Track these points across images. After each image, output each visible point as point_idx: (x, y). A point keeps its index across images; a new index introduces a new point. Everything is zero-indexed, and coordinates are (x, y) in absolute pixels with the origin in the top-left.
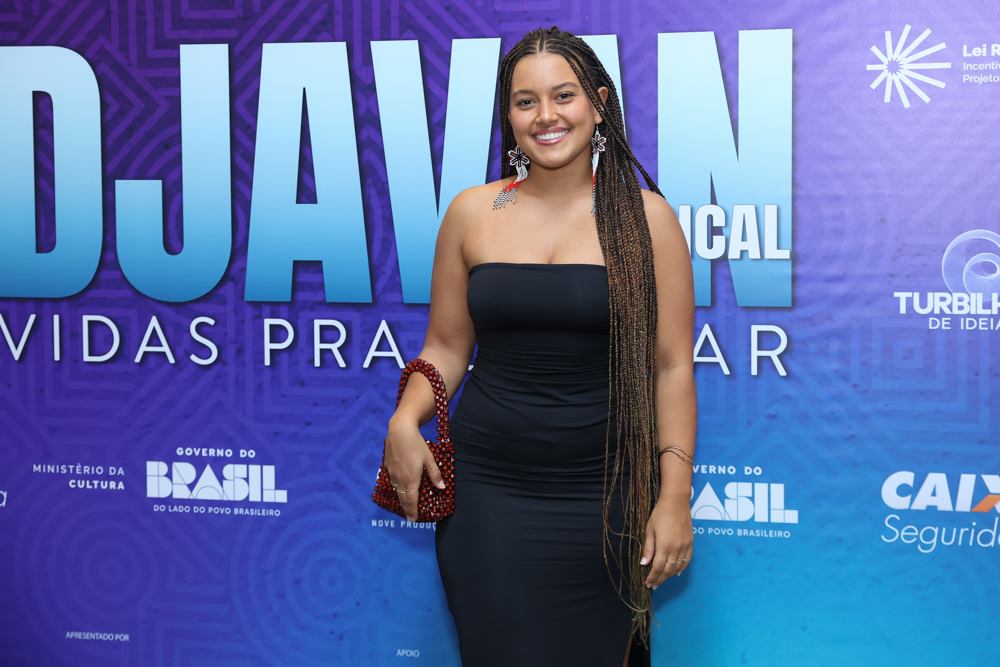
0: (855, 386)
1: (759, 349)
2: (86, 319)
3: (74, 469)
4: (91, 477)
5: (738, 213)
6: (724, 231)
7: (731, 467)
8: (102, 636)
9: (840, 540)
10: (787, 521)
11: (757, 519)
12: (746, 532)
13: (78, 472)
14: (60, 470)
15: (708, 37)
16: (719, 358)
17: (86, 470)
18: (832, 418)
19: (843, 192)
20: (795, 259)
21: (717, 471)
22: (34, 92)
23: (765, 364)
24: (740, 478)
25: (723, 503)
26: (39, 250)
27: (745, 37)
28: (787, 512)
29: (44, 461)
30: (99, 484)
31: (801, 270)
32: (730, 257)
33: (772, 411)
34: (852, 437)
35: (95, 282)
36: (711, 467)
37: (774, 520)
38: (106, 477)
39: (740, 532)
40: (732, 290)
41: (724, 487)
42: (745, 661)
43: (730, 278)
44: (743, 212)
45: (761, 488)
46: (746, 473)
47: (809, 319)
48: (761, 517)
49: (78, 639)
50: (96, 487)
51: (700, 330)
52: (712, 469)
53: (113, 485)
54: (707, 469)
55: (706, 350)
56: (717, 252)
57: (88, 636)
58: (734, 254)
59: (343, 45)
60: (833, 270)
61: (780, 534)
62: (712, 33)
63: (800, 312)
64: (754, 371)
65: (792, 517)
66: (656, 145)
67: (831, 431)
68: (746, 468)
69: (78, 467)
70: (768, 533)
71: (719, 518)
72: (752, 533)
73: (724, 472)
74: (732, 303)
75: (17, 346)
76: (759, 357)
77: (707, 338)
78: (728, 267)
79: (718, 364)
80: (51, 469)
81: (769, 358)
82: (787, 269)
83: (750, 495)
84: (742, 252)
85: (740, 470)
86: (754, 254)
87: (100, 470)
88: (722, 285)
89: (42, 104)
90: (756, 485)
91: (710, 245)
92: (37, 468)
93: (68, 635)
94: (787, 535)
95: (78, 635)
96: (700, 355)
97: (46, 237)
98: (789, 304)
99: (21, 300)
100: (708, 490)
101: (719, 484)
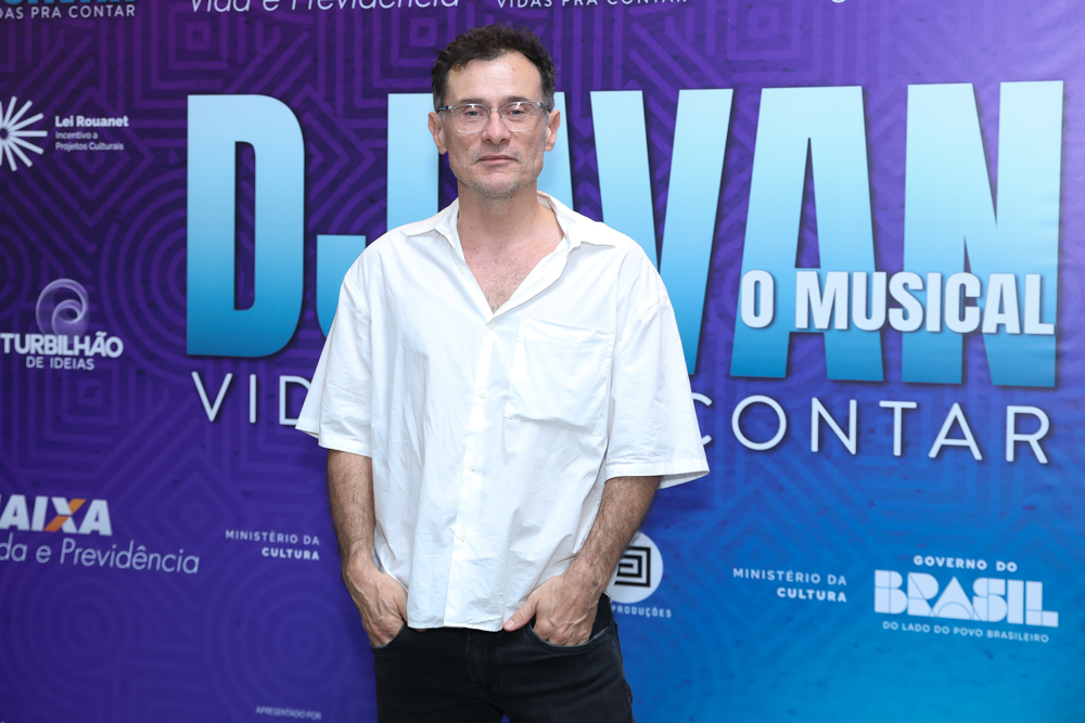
1: (1016, 432)
2: (284, 379)
3: (268, 537)
4: (285, 546)
5: (995, 283)
6: (979, 302)
7: (982, 562)
8: (292, 713)
10: (1045, 624)
11: (1011, 620)
12: (997, 634)
13: (272, 539)
14: (253, 537)
15: (969, 87)
16: (970, 441)
17: (280, 538)
20: (1059, 334)
21: (965, 565)
22: (237, 143)
23: (1023, 450)
24: (991, 573)
25: (971, 601)
26: (235, 309)
27: (1009, 90)
28: (1045, 614)
29: (237, 527)
30: (293, 554)
31: (1066, 347)
32: (985, 330)
33: (1029, 501)
35: (293, 342)
36: (958, 560)
37: (1030, 622)
38: (300, 546)
39: (990, 634)
40: (985, 367)
41: (973, 583)
43: (983, 354)
44: (1001, 283)
45: (1016, 586)
46: (999, 569)
47: (1075, 402)
48: (1015, 618)
49: (268, 716)
50: (290, 556)
51: (948, 410)
52: (960, 563)
53: (307, 555)
54: (954, 563)
55: (955, 431)
56: (969, 325)
57: (279, 712)
58: (989, 328)
59: (562, 95)
61: (1037, 637)
62: (971, 84)
63: (1064, 394)
64: (1010, 457)
65: (1051, 619)
66: (902, 206)
68: (999, 563)
69: (272, 535)
70: (1022, 637)
72: (1004, 635)
73: (973, 566)
74: (986, 380)
75: (212, 405)
76: (1016, 443)
77: (956, 420)
78: (982, 341)
79: (967, 448)
80: (244, 535)
81: (1027, 443)
82: (1051, 346)
83: (1003, 593)
84: (1000, 326)
85: (992, 565)
86: (1013, 327)
87: (294, 538)
88: (975, 361)
89: (245, 156)
90: (1010, 582)
91: (962, 317)
92: (230, 534)
93: (259, 710)
94: (1045, 639)
95: (268, 711)
96: (948, 437)
97: (244, 293)
98: (1052, 384)
99: (218, 359)
100: (954, 585)
101: (967, 580)
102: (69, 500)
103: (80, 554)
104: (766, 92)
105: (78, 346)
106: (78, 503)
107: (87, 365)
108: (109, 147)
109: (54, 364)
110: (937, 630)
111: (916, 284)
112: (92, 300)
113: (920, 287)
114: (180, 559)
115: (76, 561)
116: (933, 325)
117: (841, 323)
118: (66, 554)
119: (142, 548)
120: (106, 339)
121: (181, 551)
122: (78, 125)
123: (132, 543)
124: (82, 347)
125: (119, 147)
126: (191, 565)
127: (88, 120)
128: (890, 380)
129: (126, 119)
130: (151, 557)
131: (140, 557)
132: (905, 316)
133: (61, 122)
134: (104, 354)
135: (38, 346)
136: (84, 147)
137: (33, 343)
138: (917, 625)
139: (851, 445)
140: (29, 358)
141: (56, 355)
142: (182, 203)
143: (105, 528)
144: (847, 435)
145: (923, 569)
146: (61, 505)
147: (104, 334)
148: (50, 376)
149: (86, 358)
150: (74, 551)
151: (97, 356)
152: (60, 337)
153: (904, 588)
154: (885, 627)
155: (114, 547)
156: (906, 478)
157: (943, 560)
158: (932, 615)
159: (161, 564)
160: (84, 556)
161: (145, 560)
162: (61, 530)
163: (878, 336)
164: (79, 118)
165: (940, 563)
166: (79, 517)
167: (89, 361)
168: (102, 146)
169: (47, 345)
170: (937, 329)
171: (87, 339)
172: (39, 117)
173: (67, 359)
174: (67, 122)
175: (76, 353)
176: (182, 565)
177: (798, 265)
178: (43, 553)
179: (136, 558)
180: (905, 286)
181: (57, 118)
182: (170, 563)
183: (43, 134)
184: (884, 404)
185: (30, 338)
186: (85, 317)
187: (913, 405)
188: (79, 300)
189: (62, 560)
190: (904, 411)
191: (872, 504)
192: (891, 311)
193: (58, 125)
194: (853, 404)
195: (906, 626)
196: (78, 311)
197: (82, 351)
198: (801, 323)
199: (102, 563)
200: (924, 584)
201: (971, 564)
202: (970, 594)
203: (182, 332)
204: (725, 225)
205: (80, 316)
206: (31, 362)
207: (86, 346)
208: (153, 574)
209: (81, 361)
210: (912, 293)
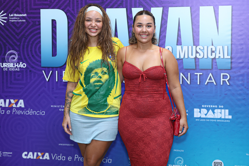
0: (245, 87)
1: (223, 79)
3: (61, 106)
5: (218, 48)
6: (215, 52)
7: (216, 106)
8: (67, 145)
9: (241, 122)
10: (229, 118)
11: (222, 118)
12: (219, 121)
14: (57, 107)
15: (212, 7)
16: (213, 81)
18: (240, 95)
19: (243, 43)
20: (231, 58)
21: (213, 107)
22: (52, 20)
23: (224, 82)
24: (218, 108)
25: (214, 114)
26: (52, 56)
27: (220, 7)
28: (229, 116)
29: (54, 104)
31: (233, 60)
32: (216, 58)
33: (225, 93)
34: (245, 99)
36: (211, 106)
37: (226, 118)
39: (218, 121)
40: (216, 65)
41: (214, 110)
42: (219, 150)
43: (216, 62)
44: (219, 48)
45: (223, 110)
46: (220, 107)
47: (235, 72)
48: (223, 117)
49: (61, 145)
51: (209, 74)
52: (212, 106)
54: (210, 106)
55: (210, 79)
56: (213, 57)
57: (64, 145)
58: (217, 57)
59: (125, 9)
60: (240, 61)
61: (227, 121)
62: (213, 6)
63: (232, 70)
64: (222, 84)
65: (230, 117)
66: (199, 32)
67: (239, 97)
68: (220, 106)
69: (62, 106)
70: (224, 121)
71: (213, 117)
72: (221, 121)
73: (214, 107)
74: (217, 68)
75: (47, 78)
76: (223, 81)
77: (210, 76)
78: (216, 60)
80: (55, 106)
81: (225, 81)
82: (230, 61)
83: (220, 112)
84: (219, 57)
85: (218, 106)
86: (222, 57)
88: (214, 64)
89: (54, 22)
90: (222, 110)
91: (212, 55)
92: (52, 106)
93: (59, 144)
94: (229, 121)
95: (62, 144)
96: (209, 80)
97: (54, 53)
98: (230, 69)
99: (48, 68)
100: (210, 111)
101: (213, 110)
102: (14, 100)
103: (17, 112)
104: (170, 8)
105: (15, 66)
106: (16, 100)
107: (18, 70)
108: (22, 21)
109: (10, 70)
110: (207, 120)
111: (202, 48)
112: (19, 55)
113: (203, 49)
114: (41, 112)
115: (16, 114)
116: (206, 57)
117: (186, 57)
118: (14, 112)
119: (32, 110)
120: (22, 64)
121: (41, 110)
122: (15, 16)
123: (29, 109)
124: (16, 65)
125: (24, 21)
126: (43, 113)
127: (17, 15)
128: (197, 68)
129: (26, 14)
130: (34, 112)
131: (31, 112)
132: (200, 55)
133: (10, 15)
134: (22, 67)
135: (6, 65)
136: (16, 21)
137: (5, 65)
138: (203, 120)
139: (189, 82)
140: (4, 68)
141: (11, 68)
142: (39, 33)
143: (23, 106)
144: (188, 81)
145: (204, 108)
146: (12, 101)
147: (22, 63)
148: (9, 72)
149: (17, 68)
150: (16, 111)
151: (20, 67)
152: (11, 63)
153: (200, 112)
154: (196, 120)
155: (25, 110)
156: (200, 89)
157: (208, 106)
158: (206, 117)
159: (36, 113)
160: (18, 112)
161: (32, 113)
162: (12, 106)
163: (194, 59)
164: (15, 14)
165: (208, 107)
166: (16, 104)
167: (18, 69)
168: (20, 21)
169: (8, 65)
170: (207, 58)
171: (18, 64)
172: (5, 14)
173: (13, 68)
174: (12, 15)
175: (15, 67)
176: (41, 113)
177: (177, 45)
178: (8, 112)
179: (30, 112)
180: (200, 49)
181: (10, 14)
182: (38, 113)
183: (7, 18)
184: (195, 74)
185: (4, 64)
186: (17, 59)
187: (202, 74)
188: (16, 55)
189: (13, 114)
190: (200, 75)
191: (193, 95)
192: (197, 54)
193: (10, 16)
194: (189, 74)
195: (201, 120)
196: (15, 58)
197: (17, 67)
198: (178, 57)
199: (22, 114)
200: (204, 111)
201: (214, 106)
202: (214, 113)
203: (40, 62)
204: (161, 37)
205: (16, 59)
206: (4, 69)
207: (17, 65)
208: (34, 116)
209: (16, 69)
210: (201, 50)
